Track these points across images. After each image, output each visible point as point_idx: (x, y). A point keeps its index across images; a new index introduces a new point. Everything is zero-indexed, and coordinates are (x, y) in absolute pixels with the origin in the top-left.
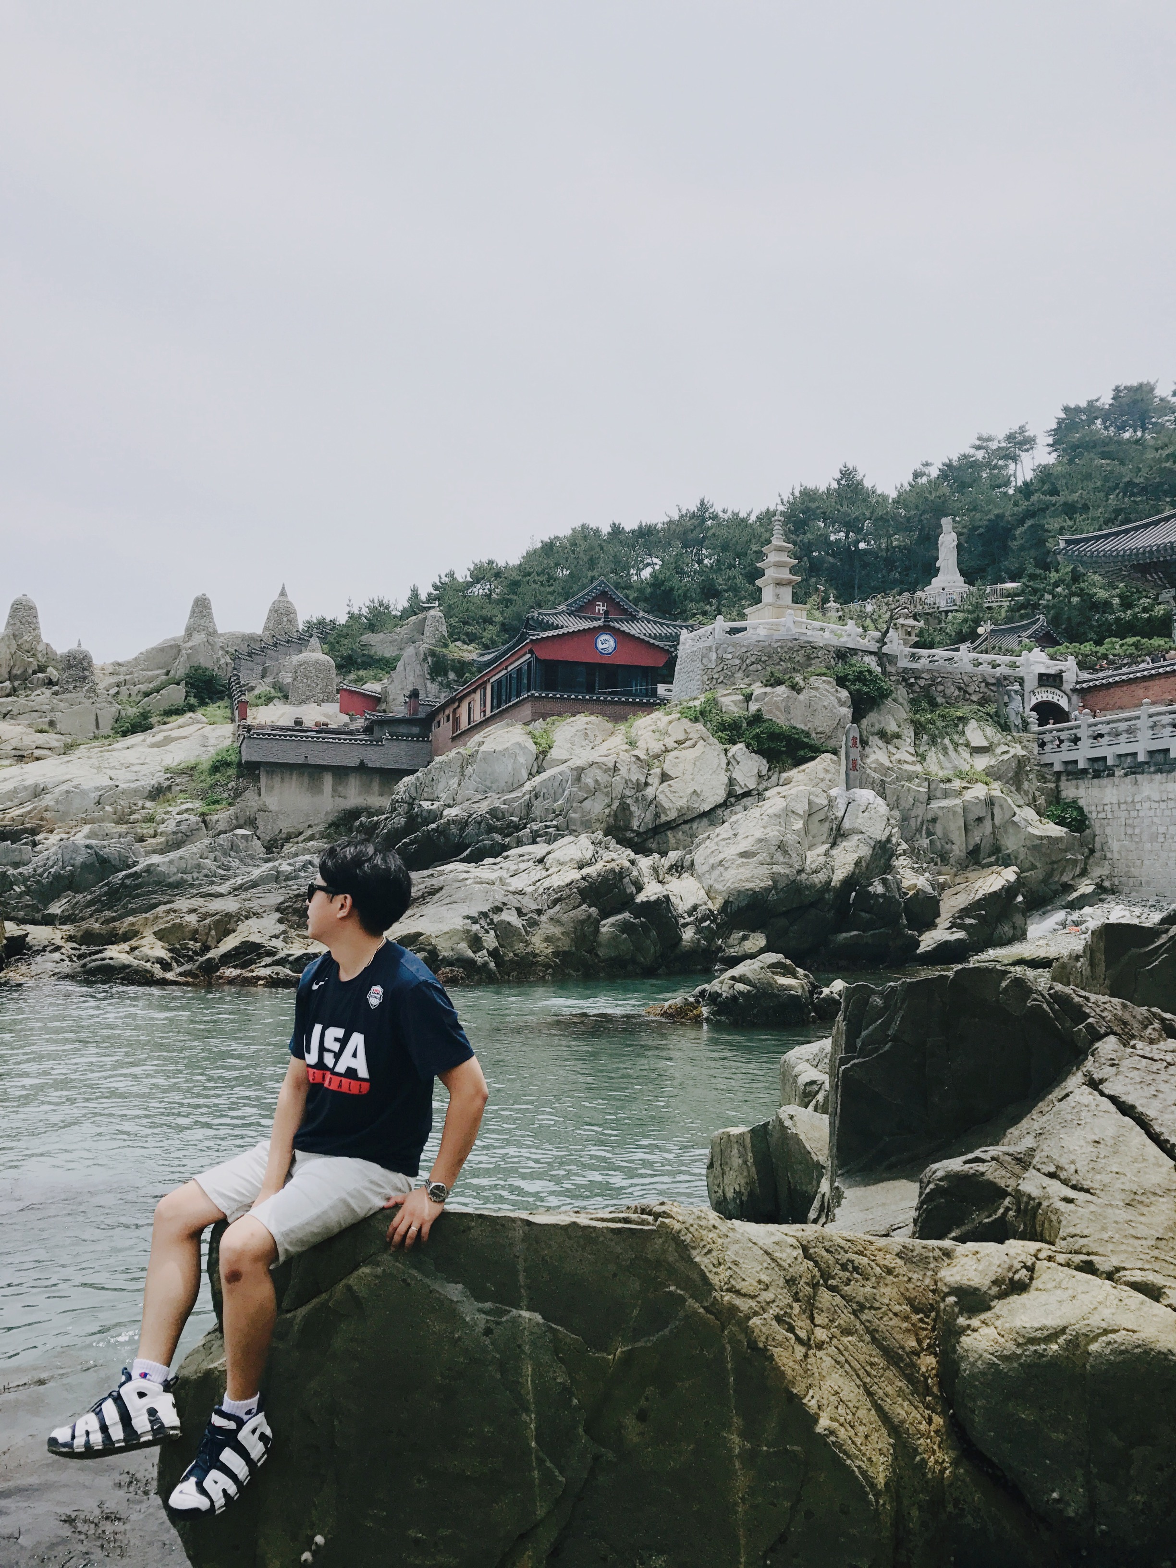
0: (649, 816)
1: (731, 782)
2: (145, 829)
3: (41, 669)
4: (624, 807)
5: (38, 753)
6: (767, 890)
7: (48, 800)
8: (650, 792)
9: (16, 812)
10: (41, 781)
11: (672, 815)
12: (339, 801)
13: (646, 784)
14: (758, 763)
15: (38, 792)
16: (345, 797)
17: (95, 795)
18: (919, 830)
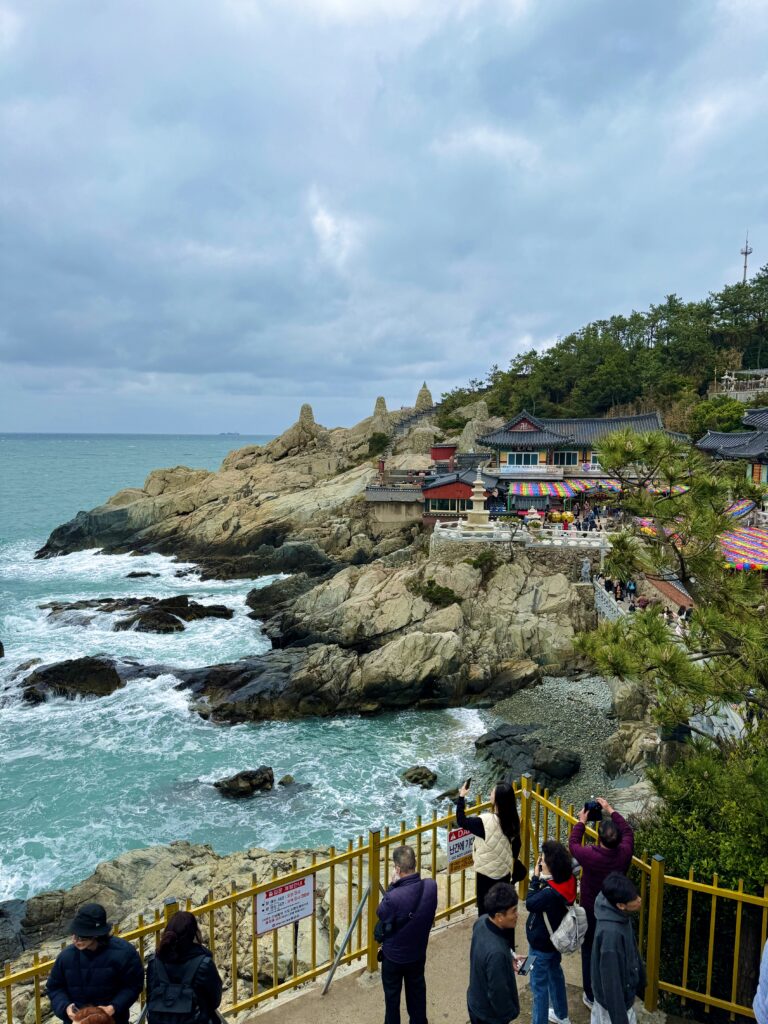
0: (372, 631)
1: (412, 615)
2: (326, 531)
3: (312, 439)
4: (361, 627)
5: (302, 485)
6: (383, 683)
7: (293, 516)
8: (372, 621)
9: (282, 521)
10: (293, 505)
11: (381, 631)
12: (409, 517)
13: (372, 616)
14: (427, 605)
15: (291, 511)
16: (411, 515)
17: (310, 514)
18: (505, 638)
